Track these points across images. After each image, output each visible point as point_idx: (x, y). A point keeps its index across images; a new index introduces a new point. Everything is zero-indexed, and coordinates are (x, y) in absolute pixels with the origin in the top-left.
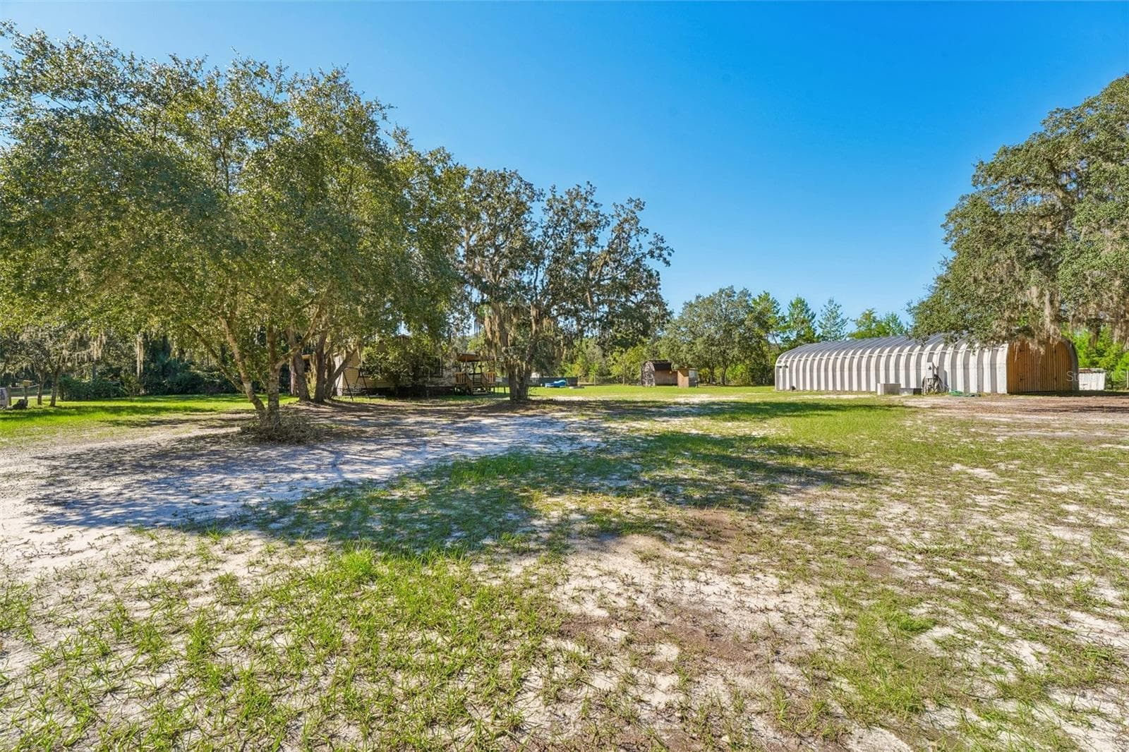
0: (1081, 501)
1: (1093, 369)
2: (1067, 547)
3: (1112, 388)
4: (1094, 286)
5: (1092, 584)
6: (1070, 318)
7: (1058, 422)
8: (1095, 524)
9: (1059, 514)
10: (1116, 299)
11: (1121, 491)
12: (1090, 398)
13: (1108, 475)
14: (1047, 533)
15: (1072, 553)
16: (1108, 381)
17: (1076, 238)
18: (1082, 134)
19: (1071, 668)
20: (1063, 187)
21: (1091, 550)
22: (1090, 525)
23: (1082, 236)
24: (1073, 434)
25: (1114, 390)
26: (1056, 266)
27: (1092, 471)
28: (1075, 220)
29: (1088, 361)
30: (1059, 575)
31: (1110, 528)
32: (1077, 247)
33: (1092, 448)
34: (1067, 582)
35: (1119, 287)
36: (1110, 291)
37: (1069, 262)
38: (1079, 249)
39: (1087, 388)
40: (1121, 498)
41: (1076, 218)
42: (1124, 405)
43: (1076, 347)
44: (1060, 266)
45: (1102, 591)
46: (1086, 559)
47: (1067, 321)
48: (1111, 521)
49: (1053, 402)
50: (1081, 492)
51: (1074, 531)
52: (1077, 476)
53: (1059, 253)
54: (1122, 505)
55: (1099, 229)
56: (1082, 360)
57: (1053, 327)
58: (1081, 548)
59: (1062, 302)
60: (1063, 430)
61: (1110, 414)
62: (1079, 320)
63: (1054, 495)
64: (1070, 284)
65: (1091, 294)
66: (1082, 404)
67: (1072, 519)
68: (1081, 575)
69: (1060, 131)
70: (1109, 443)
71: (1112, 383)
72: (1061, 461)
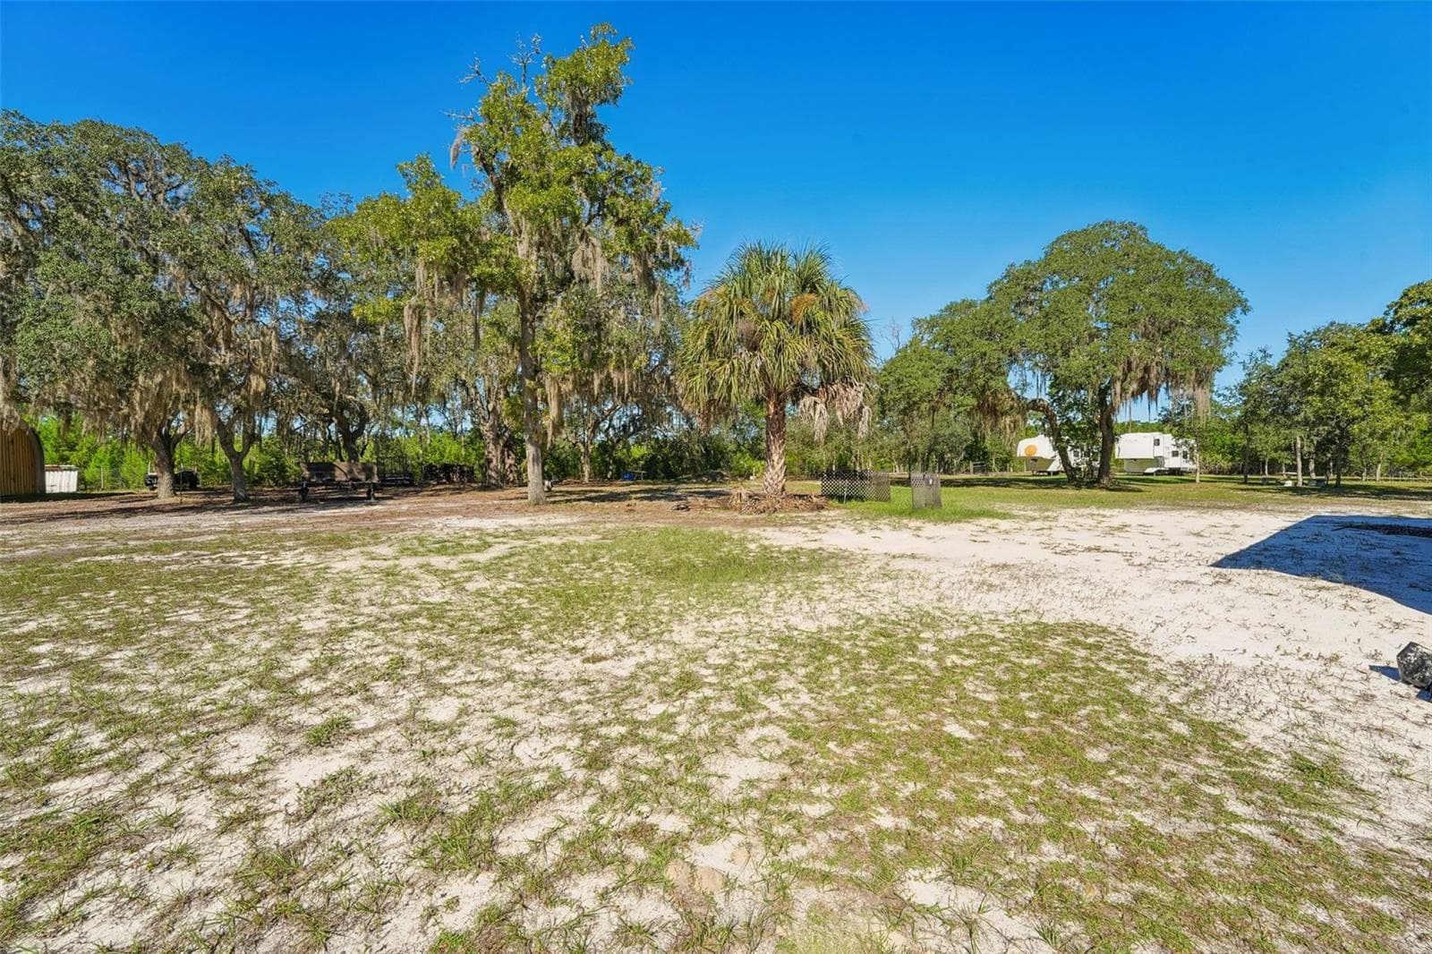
0: (55, 636)
1: (63, 466)
2: (40, 702)
3: (86, 489)
4: (64, 361)
5: (75, 737)
6: (33, 398)
7: (18, 537)
8: (74, 660)
9: (26, 662)
10: (88, 382)
11: (101, 611)
12: (60, 503)
13: (86, 595)
14: (11, 694)
15: (47, 708)
16: (81, 480)
17: (40, 295)
18: (47, 162)
19: (56, 861)
20: (23, 221)
21: (71, 695)
22: (67, 663)
23: (48, 295)
24: (40, 551)
25: (88, 492)
26: (14, 325)
27: (66, 595)
28: (39, 270)
29: (55, 456)
30: (31, 744)
31: (92, 659)
32: (42, 306)
33: (65, 566)
34: (44, 749)
35: (93, 368)
36: (82, 371)
37: (31, 323)
38: (44, 310)
39: (56, 490)
40: (101, 619)
41: (41, 269)
42: (99, 509)
43: (41, 436)
44: (19, 326)
45: (87, 740)
46: (66, 709)
47: (29, 401)
48: (93, 650)
49: (11, 510)
50: (54, 625)
51: (48, 678)
52: (49, 604)
53: (17, 308)
54: (104, 627)
55: (69, 292)
56: (49, 453)
57: (7, 407)
58: (59, 697)
59: (22, 375)
60: (26, 547)
61: (84, 521)
62: (45, 403)
63: (18, 637)
64: (33, 353)
65: (60, 371)
66: (50, 510)
67: (45, 663)
68: (61, 731)
69: (19, 144)
70: (85, 556)
71: (86, 484)
72: (26, 589)
